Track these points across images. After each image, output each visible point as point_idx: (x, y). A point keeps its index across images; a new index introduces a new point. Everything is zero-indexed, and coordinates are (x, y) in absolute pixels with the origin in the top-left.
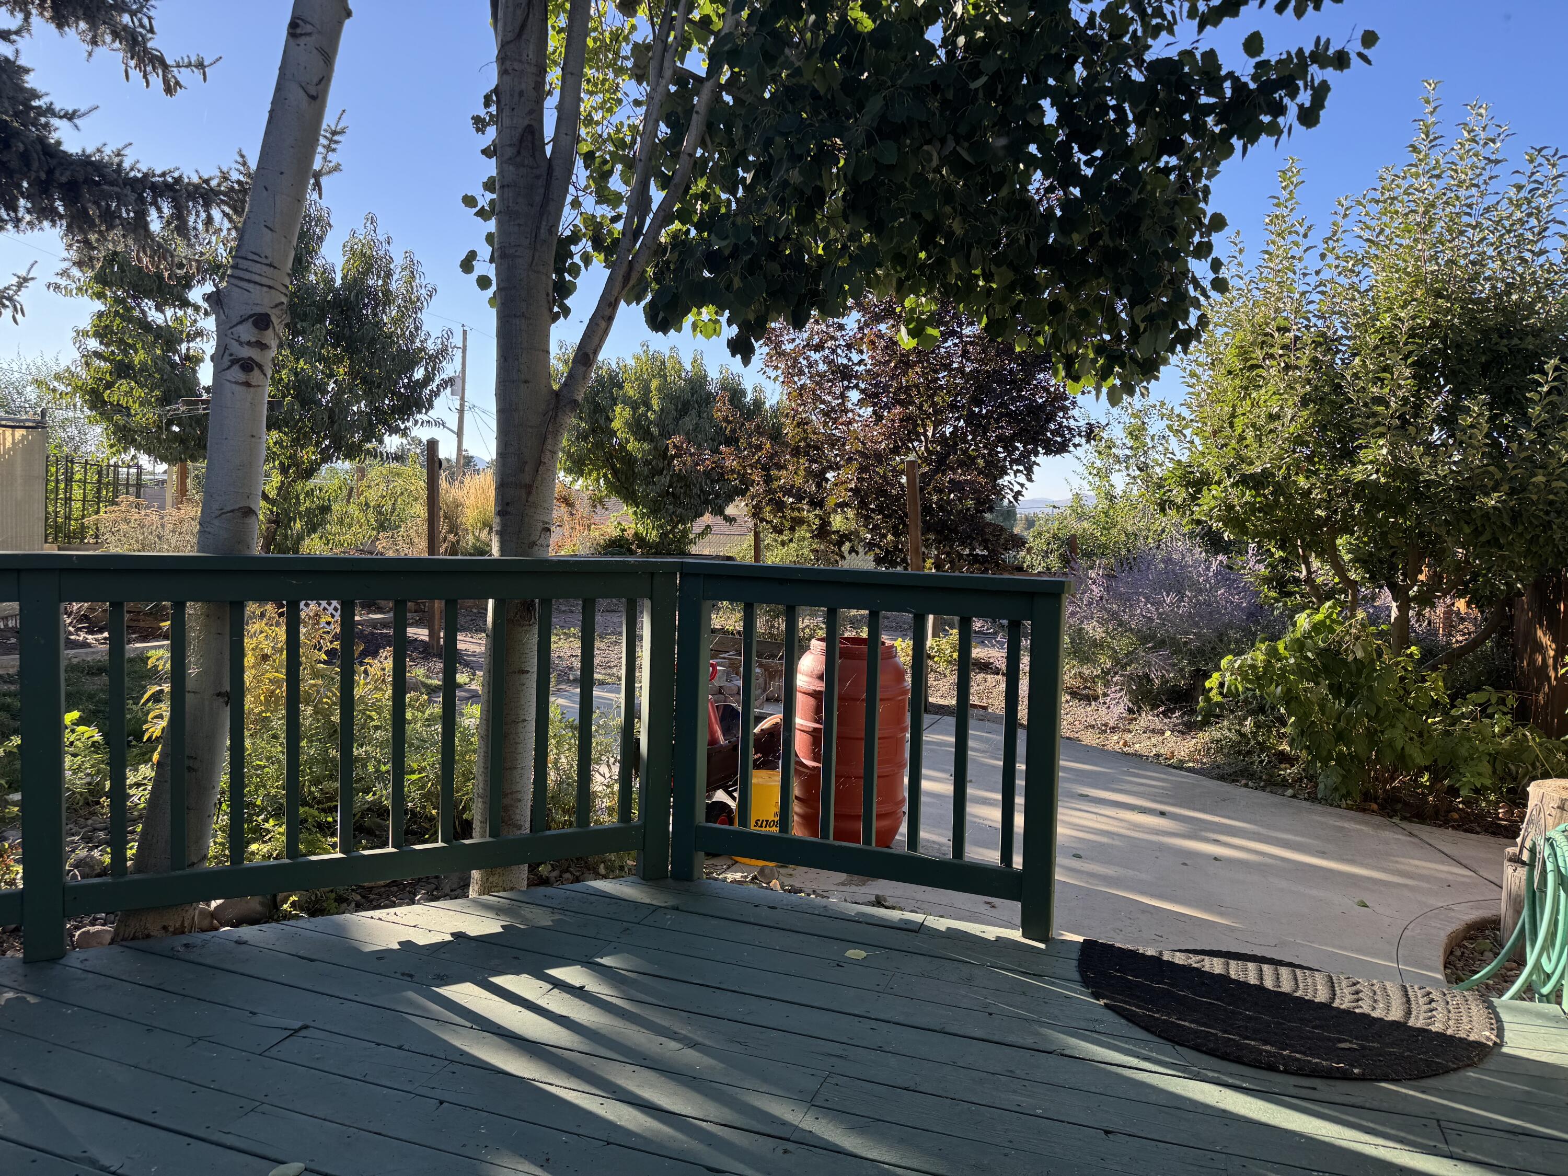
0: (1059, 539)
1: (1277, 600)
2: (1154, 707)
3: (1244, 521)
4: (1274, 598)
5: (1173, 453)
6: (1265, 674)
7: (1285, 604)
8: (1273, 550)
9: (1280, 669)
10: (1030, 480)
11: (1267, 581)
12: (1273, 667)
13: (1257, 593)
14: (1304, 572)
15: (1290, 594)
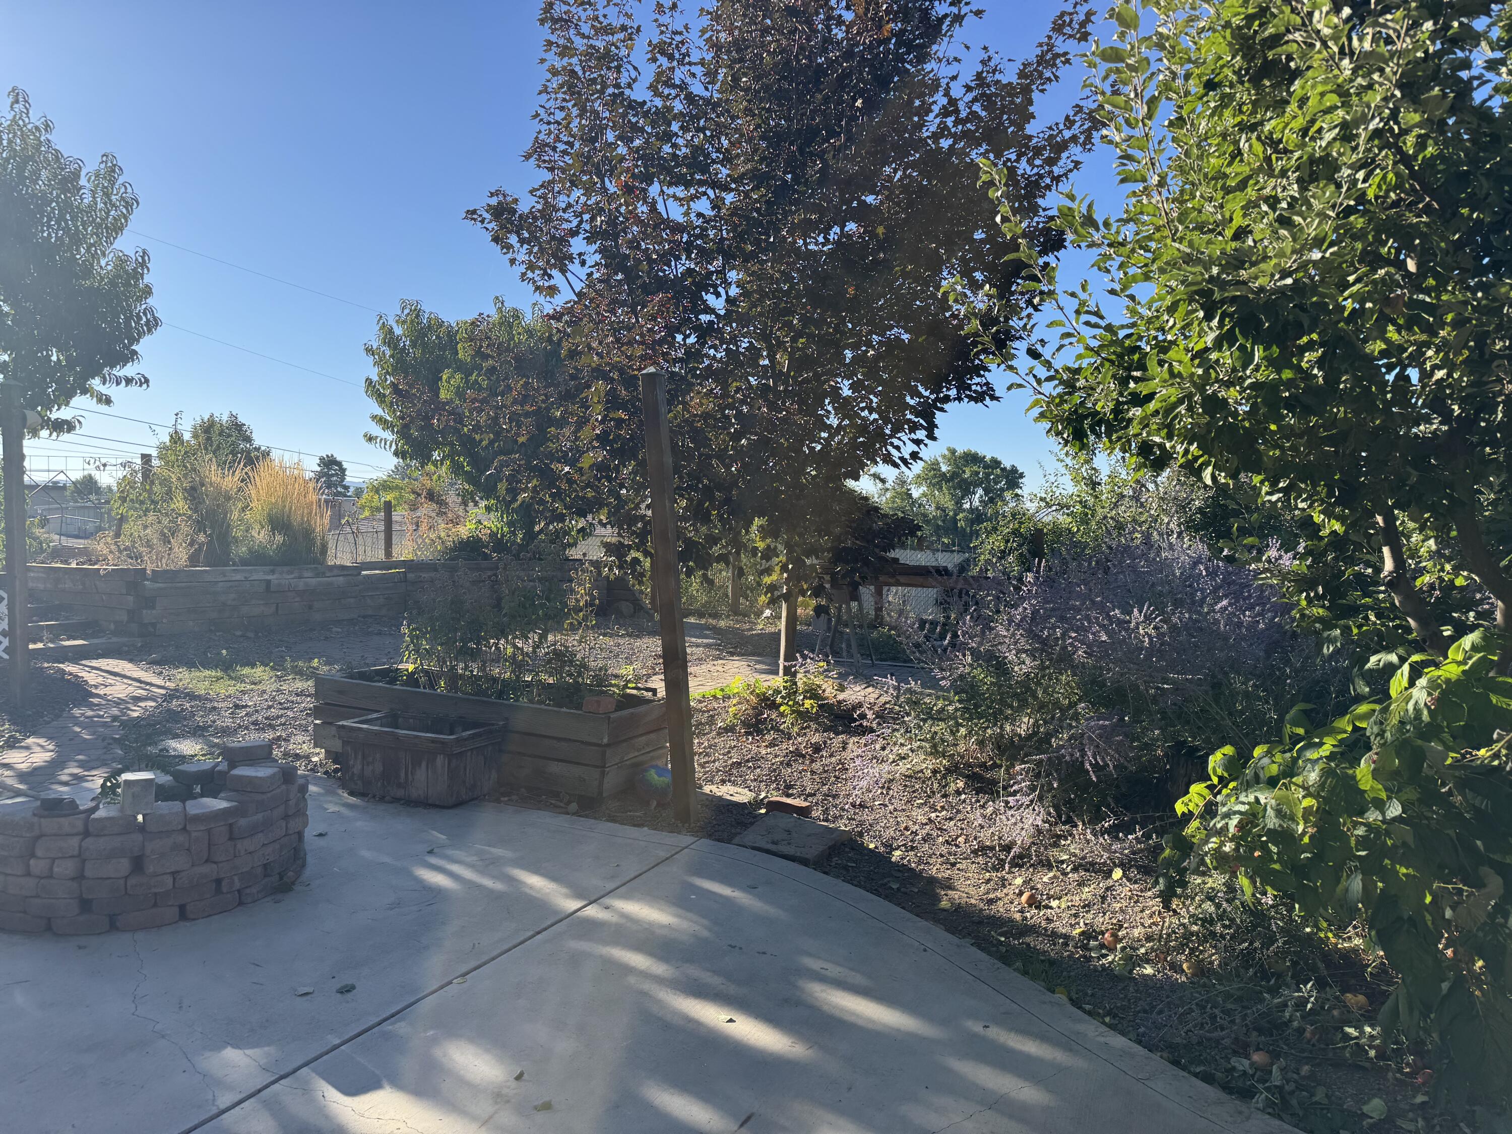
0: (1021, 535)
1: (1328, 625)
2: (1096, 817)
3: (1251, 437)
4: (1320, 619)
5: (1097, 314)
6: (1318, 857)
7: (1346, 630)
8: (1318, 518)
9: (1363, 842)
10: (931, 437)
11: (1304, 583)
12: (1344, 838)
13: (1287, 609)
14: (1389, 565)
15: (1353, 611)
